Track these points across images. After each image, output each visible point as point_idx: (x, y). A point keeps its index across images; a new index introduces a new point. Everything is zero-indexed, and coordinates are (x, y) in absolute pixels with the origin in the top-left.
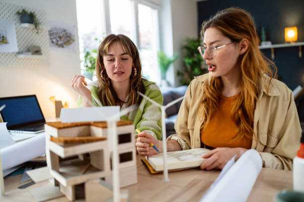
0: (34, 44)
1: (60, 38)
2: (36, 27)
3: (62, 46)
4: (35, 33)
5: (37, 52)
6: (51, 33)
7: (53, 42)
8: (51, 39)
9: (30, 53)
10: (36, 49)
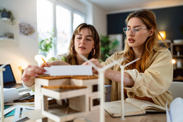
0: (10, 32)
1: (26, 29)
2: (12, 20)
3: (27, 34)
4: (10, 25)
5: (11, 37)
6: (21, 26)
7: (21, 32)
8: (20, 29)
9: (7, 37)
10: (10, 35)
